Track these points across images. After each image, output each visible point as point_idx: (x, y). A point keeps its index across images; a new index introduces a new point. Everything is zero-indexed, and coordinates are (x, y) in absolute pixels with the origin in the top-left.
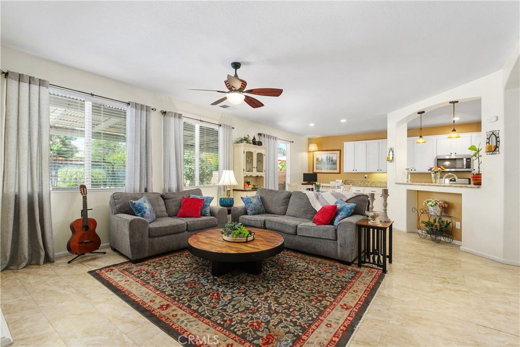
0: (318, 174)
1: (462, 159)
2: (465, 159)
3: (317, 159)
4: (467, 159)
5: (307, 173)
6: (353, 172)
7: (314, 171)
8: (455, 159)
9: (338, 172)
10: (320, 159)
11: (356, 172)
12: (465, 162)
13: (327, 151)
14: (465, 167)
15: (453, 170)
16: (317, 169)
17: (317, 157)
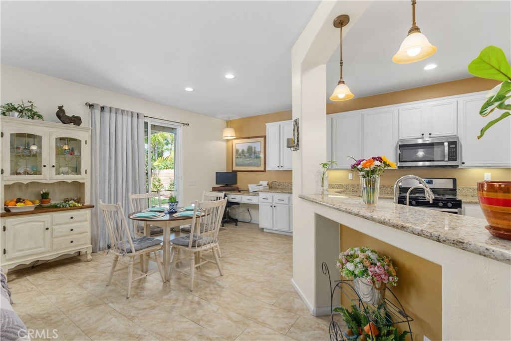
0: (238, 173)
1: (442, 144)
2: (446, 144)
3: (237, 151)
4: (450, 143)
5: (225, 171)
6: (278, 169)
7: (234, 169)
8: (431, 145)
9: (263, 169)
10: (240, 151)
11: (281, 169)
12: (446, 149)
13: (249, 138)
14: (446, 159)
15: (428, 164)
16: (237, 165)
17: (237, 148)
